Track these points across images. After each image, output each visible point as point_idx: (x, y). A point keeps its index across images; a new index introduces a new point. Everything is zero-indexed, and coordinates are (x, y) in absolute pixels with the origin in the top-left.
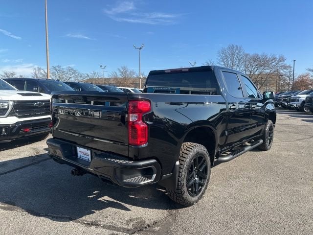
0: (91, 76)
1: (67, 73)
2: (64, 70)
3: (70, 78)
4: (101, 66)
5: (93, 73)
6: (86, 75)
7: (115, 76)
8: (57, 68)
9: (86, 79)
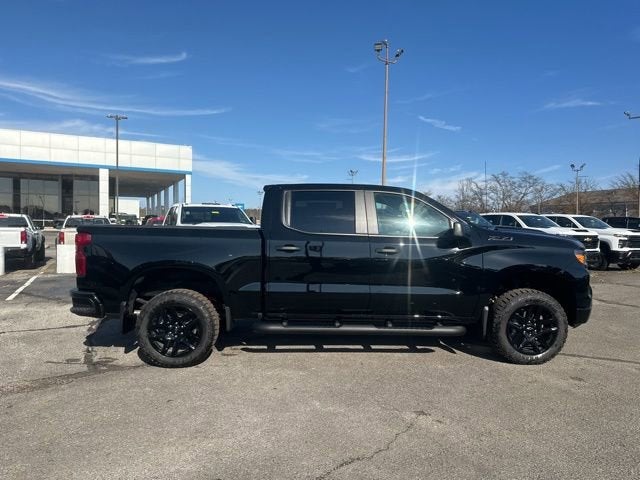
0: (569, 187)
1: (520, 186)
2: (514, 180)
3: (525, 194)
4: (573, 166)
5: (574, 181)
6: (558, 187)
7: (628, 184)
8: (501, 177)
9: (558, 195)
